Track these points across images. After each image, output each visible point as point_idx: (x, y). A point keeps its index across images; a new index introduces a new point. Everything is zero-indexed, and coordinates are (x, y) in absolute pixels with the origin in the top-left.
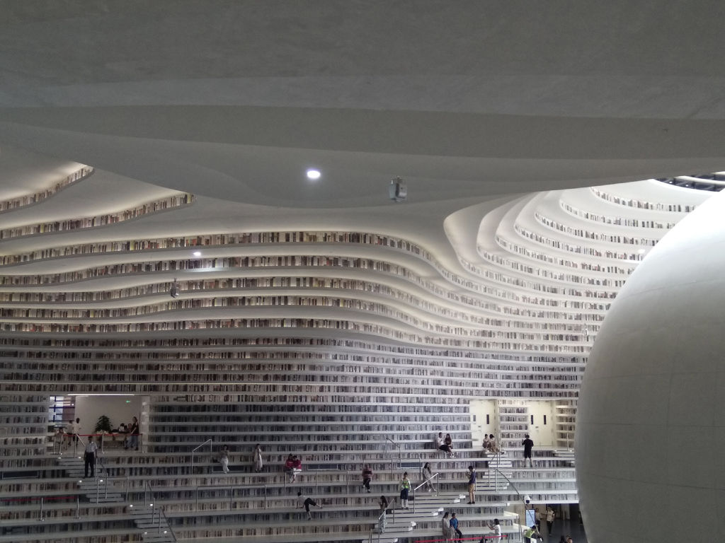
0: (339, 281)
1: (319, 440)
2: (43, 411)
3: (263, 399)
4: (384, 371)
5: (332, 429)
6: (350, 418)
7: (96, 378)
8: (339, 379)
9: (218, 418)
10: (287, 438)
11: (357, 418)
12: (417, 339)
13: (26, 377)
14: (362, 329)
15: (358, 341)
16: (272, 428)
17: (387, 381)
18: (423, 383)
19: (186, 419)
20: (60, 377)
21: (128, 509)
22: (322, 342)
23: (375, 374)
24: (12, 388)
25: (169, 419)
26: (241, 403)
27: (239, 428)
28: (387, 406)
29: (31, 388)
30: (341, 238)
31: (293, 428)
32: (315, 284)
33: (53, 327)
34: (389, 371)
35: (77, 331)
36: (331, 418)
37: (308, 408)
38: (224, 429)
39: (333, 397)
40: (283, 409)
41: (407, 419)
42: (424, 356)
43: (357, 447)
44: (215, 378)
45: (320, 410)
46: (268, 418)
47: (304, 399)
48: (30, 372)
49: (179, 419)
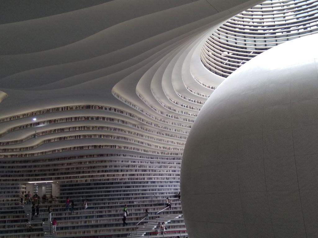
0: (96, 127)
1: (124, 196)
2: (18, 189)
3: (100, 180)
4: (148, 167)
5: (130, 191)
6: (137, 187)
7: (36, 175)
8: (129, 171)
9: (84, 189)
10: (111, 195)
11: (140, 186)
12: (156, 153)
13: (9, 176)
14: (123, 148)
15: (128, 154)
16: (105, 192)
17: (150, 171)
18: (167, 171)
19: (72, 189)
20: (22, 176)
21: (42, 224)
22: (112, 155)
23: (144, 168)
24: (6, 180)
25: (65, 190)
26: (91, 182)
27: (92, 192)
28: (153, 181)
29: (13, 180)
30: (82, 108)
31: (114, 191)
32: (86, 129)
33: (12, 155)
34: (150, 167)
35: (20, 157)
36: (129, 187)
37: (119, 183)
38: (87, 193)
39: (128, 178)
40: (109, 184)
41: (162, 186)
42: (163, 160)
43: (141, 198)
44: (79, 173)
45: (124, 184)
46: (103, 188)
47: (116, 180)
48: (11, 174)
49: (69, 190)
